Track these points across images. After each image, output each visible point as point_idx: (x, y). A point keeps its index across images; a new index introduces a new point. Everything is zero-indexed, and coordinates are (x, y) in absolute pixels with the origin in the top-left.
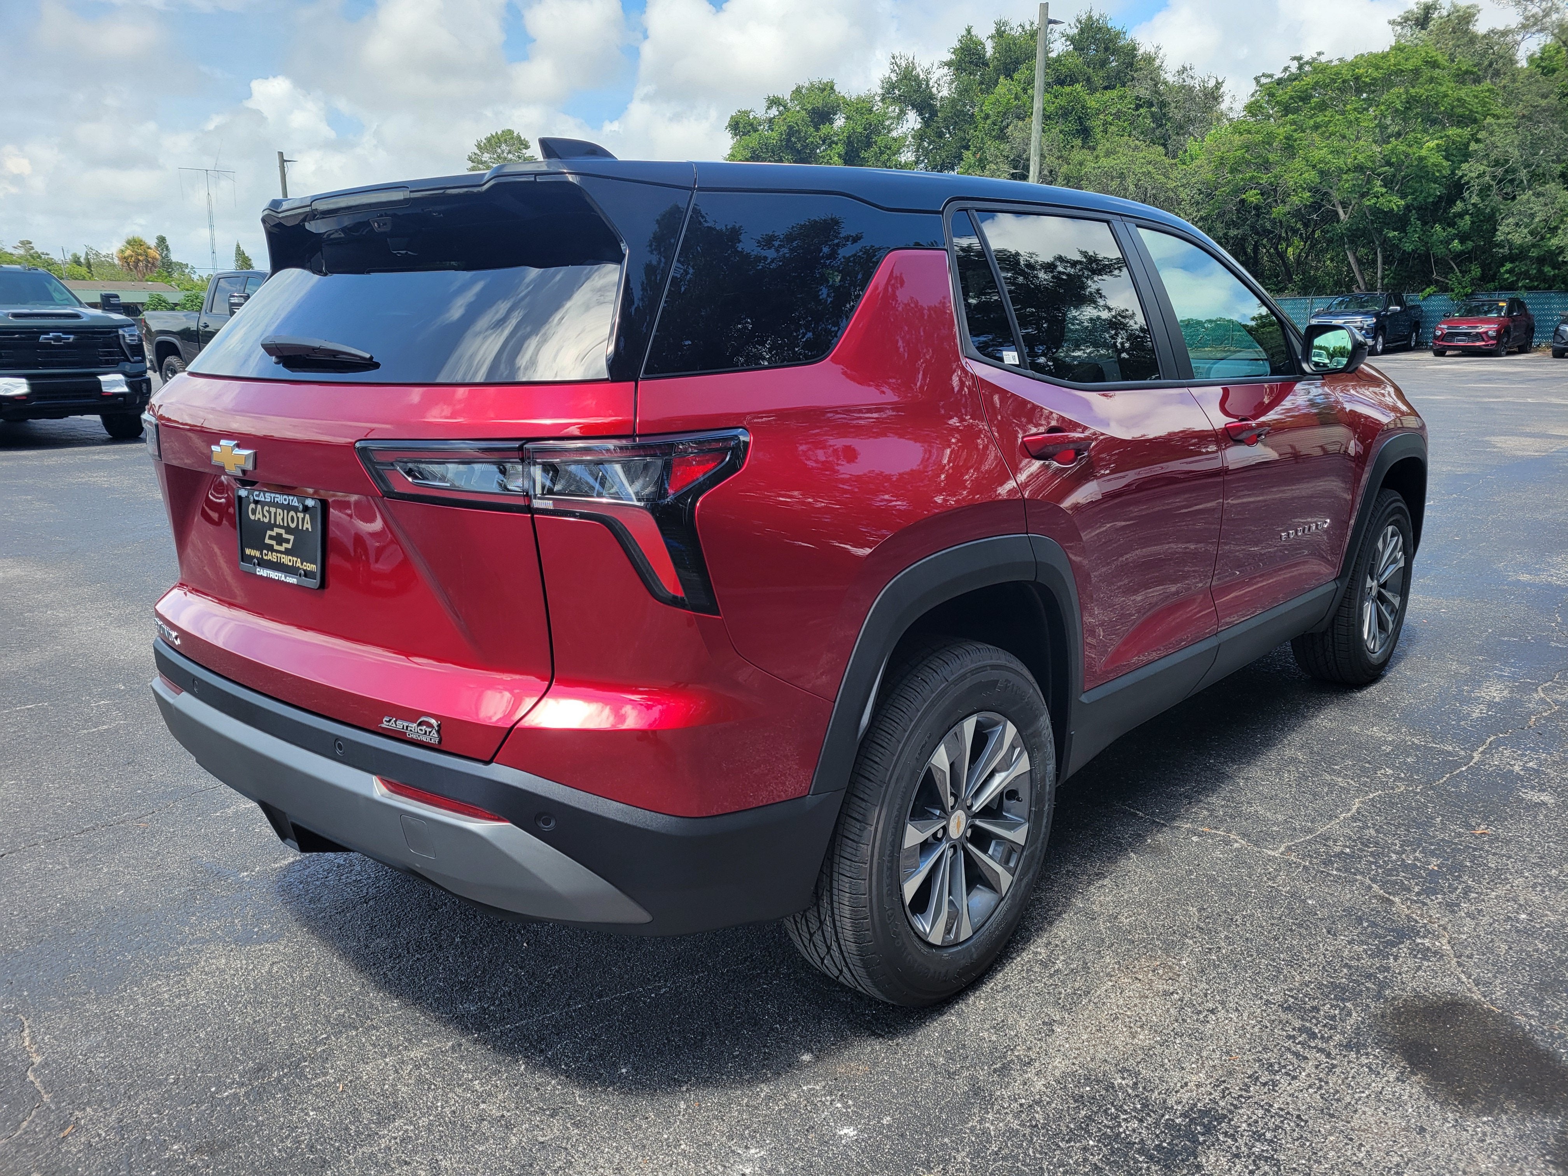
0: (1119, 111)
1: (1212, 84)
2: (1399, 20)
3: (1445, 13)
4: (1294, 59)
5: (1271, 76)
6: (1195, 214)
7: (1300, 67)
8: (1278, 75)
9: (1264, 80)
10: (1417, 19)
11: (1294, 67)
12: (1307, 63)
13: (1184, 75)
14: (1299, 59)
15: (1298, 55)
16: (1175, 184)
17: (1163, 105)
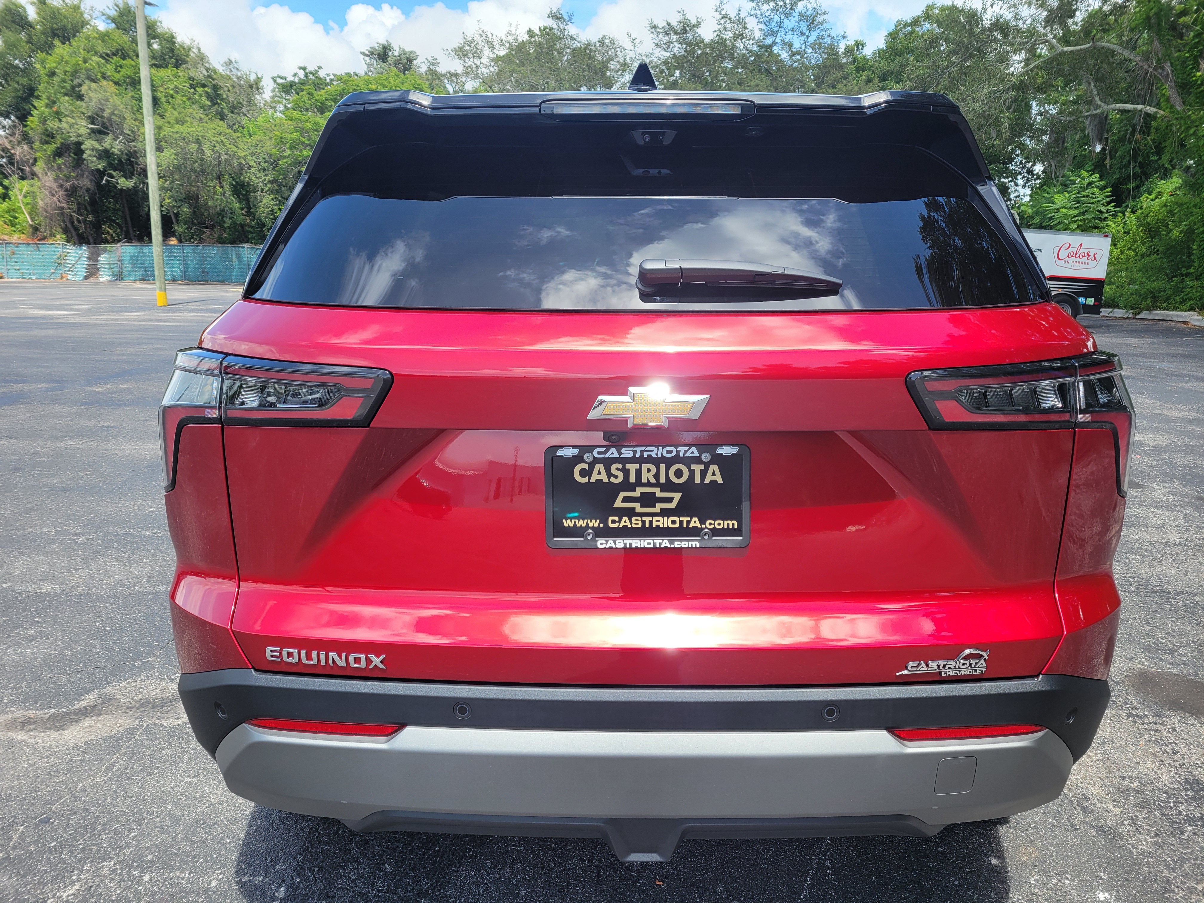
0: (176, 87)
1: (253, 78)
2: (367, 53)
3: (396, 54)
4: (300, 68)
5: (285, 78)
6: (263, 178)
7: (306, 76)
8: (290, 78)
9: (280, 81)
10: (379, 54)
11: (301, 74)
12: (311, 73)
13: (231, 67)
14: (304, 69)
15: (303, 66)
16: (244, 153)
17: (215, 88)
